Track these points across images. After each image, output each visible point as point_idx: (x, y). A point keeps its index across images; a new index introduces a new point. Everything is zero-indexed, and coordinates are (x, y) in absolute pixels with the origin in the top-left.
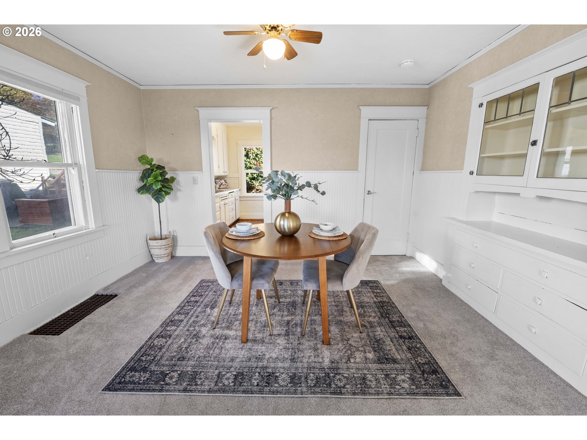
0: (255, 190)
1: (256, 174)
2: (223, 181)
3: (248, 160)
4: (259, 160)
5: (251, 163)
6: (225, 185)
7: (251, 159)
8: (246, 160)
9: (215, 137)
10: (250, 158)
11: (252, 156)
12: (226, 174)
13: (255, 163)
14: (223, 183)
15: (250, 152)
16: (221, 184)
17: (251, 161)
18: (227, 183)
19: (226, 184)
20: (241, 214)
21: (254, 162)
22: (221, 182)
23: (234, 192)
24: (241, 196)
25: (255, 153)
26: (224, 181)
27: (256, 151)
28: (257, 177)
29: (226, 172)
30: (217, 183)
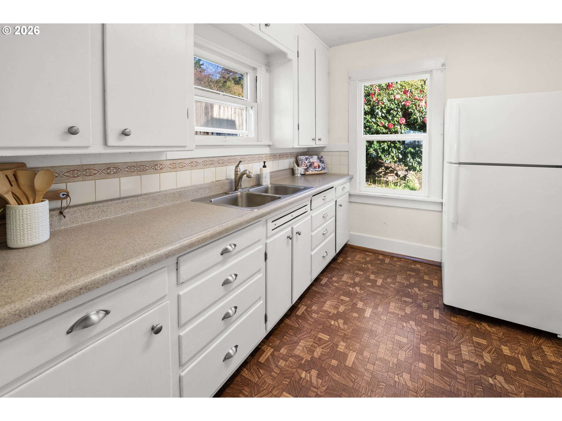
0: (383, 168)
1: (386, 143)
2: (314, 159)
3: (374, 120)
4: (393, 120)
5: (378, 125)
6: (319, 167)
7: (379, 118)
8: (370, 120)
9: (292, 55)
10: (376, 117)
11: (380, 114)
12: (319, 144)
13: (386, 125)
14: (313, 163)
15: (377, 107)
16: (311, 165)
17: (379, 121)
18: (323, 163)
19: (320, 164)
20: (351, 233)
21: (384, 123)
22: (311, 160)
23: (333, 187)
24: (352, 192)
25: (387, 108)
26: (318, 158)
27: (389, 104)
28: (389, 149)
29: (319, 140)
30: (302, 163)
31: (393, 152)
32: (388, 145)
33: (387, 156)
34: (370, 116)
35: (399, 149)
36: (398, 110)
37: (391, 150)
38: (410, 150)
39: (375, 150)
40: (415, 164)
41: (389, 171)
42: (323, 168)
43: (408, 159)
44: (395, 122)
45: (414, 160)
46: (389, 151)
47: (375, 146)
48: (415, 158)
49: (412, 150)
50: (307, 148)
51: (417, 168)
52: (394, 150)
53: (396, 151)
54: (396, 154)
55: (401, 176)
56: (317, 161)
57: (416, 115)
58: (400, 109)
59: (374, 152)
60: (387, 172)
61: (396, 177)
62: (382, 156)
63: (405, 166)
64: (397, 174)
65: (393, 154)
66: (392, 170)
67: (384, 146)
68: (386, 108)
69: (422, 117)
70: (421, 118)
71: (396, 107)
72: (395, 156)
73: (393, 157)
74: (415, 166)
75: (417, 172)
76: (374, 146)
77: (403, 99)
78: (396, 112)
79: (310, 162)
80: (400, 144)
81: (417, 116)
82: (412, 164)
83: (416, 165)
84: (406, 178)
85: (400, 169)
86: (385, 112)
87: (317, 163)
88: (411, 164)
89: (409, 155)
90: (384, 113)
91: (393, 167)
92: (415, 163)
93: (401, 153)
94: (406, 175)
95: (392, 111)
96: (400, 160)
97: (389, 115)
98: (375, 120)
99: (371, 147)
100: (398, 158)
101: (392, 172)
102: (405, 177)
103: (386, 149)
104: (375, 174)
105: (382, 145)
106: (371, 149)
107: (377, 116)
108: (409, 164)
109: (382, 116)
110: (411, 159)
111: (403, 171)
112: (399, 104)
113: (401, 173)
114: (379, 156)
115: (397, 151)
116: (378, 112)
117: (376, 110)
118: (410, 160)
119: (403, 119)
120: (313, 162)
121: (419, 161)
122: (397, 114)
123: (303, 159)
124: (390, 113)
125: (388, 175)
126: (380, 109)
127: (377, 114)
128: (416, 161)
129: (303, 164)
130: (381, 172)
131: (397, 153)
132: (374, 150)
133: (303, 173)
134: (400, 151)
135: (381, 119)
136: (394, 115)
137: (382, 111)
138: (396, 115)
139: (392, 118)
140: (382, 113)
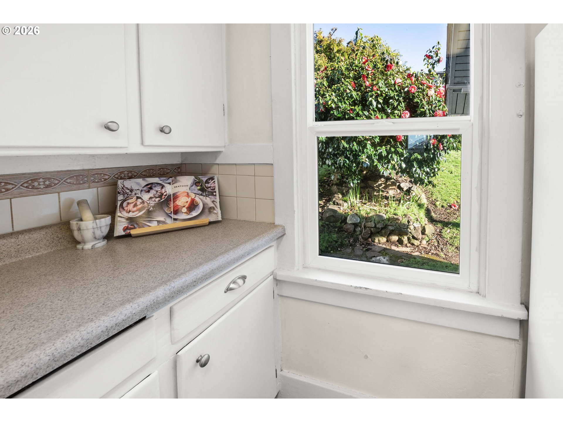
2: (181, 186)
6: (192, 207)
14: (174, 197)
16: (160, 206)
18: (210, 194)
19: (197, 199)
22: (168, 190)
26: (197, 183)
30: (124, 201)
31: (393, 160)
32: (386, 150)
33: (385, 165)
34: (360, 107)
35: (401, 155)
36: (400, 99)
37: (391, 157)
38: (416, 156)
39: (369, 157)
40: (422, 176)
41: (390, 183)
42: (207, 210)
43: (414, 169)
44: (396, 116)
45: (421, 170)
46: (388, 158)
47: (369, 151)
48: (423, 168)
49: (419, 157)
50: (183, 154)
51: (425, 180)
52: (395, 157)
53: (397, 159)
54: (398, 163)
55: (405, 190)
56: (188, 191)
57: (423, 108)
58: (402, 98)
59: (367, 159)
60: (387, 184)
61: (399, 191)
62: (378, 165)
63: (410, 177)
64: (399, 188)
65: (393, 162)
66: (393, 182)
67: (381, 150)
68: (383, 96)
69: (432, 110)
70: (431, 112)
71: (397, 95)
72: (396, 165)
73: (394, 166)
74: (423, 178)
75: (426, 186)
76: (366, 151)
77: (406, 84)
78: (397, 103)
79: (160, 196)
80: (403, 148)
81: (425, 109)
82: (419, 175)
83: (424, 176)
84: (411, 192)
85: (403, 180)
86: (381, 101)
87: (188, 195)
88: (417, 176)
89: (415, 163)
90: (380, 103)
91: (395, 178)
92: (422, 174)
93: (404, 161)
94: (410, 188)
95: (391, 101)
96: (403, 171)
97: (387, 106)
98: (368, 113)
99: (363, 152)
100: (401, 167)
101: (393, 184)
102: (409, 191)
103: (383, 155)
104: (373, 188)
105: (379, 149)
106: (363, 155)
107: (371, 107)
108: (415, 175)
109: (377, 107)
110: (418, 169)
111: (406, 182)
112: (400, 91)
113: (405, 186)
114: (374, 165)
115: (399, 158)
116: (371, 101)
117: (369, 99)
118: (416, 170)
119: (407, 112)
120: (174, 194)
121: (427, 171)
122: (398, 104)
123: (135, 187)
124: (389, 103)
125: (389, 188)
126: (374, 97)
127: (371, 104)
128: (424, 171)
129: (128, 203)
130: (381, 185)
131: (399, 160)
132: (367, 157)
133: (123, 233)
134: (402, 159)
135: (376, 111)
136: (394, 106)
137: (378, 100)
138: (397, 107)
139: (391, 111)
140: (378, 103)
